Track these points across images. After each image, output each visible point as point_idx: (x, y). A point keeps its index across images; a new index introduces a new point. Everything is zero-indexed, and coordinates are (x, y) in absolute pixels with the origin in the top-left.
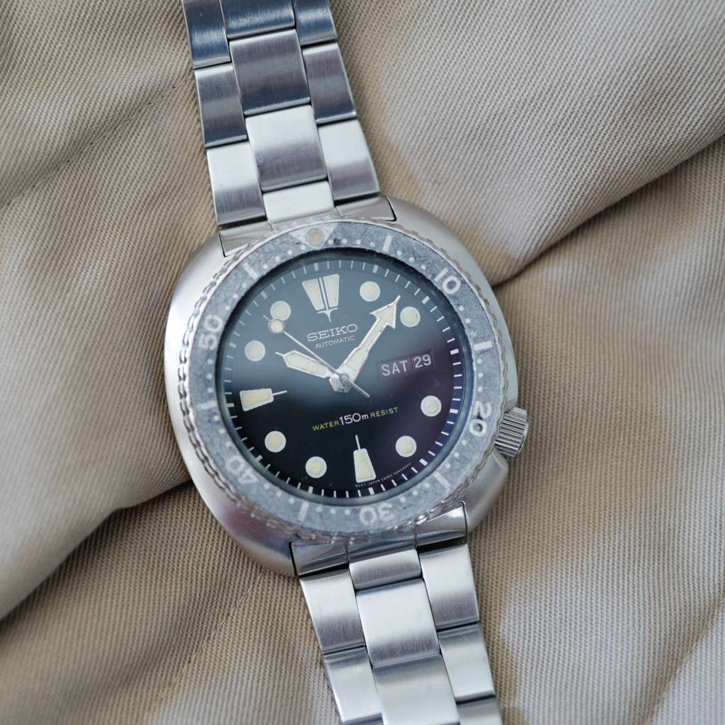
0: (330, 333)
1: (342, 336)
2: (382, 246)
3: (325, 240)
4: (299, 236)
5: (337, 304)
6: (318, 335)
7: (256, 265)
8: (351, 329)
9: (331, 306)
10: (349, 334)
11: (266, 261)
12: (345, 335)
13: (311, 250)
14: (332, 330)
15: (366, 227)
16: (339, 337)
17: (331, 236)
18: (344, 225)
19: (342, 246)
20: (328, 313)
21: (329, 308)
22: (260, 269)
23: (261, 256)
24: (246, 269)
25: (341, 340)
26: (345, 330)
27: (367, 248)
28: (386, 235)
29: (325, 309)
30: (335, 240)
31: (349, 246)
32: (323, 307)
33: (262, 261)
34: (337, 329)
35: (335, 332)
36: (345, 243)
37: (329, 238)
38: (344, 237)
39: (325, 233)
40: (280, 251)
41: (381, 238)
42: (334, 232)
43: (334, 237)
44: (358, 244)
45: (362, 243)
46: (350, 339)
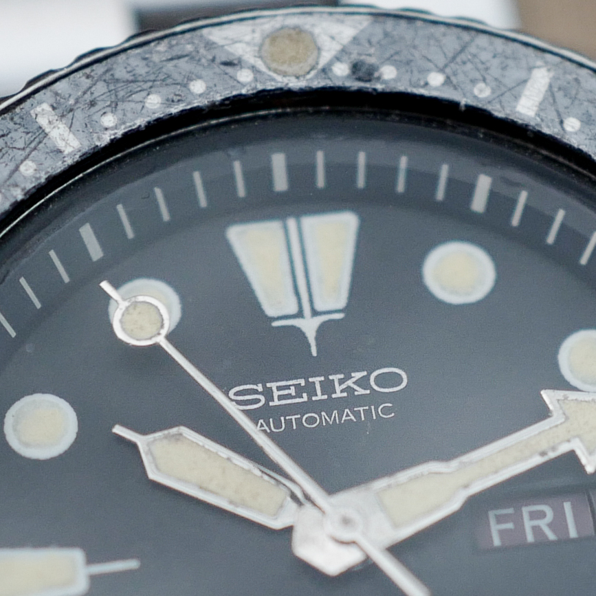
0: (310, 389)
1: (352, 400)
2: (517, 98)
3: (323, 62)
4: (235, 42)
5: (341, 302)
6: (268, 394)
7: (79, 114)
8: (383, 380)
9: (319, 307)
10: (375, 398)
11: (114, 106)
12: (361, 400)
13: (270, 86)
14: (317, 380)
15: (466, 36)
16: (340, 404)
17: (344, 51)
18: (390, 24)
19: (379, 87)
20: (310, 326)
21: (315, 313)
22: (90, 126)
23: (100, 88)
24: (43, 121)
25: (348, 415)
26: (363, 383)
27: (463, 101)
28: (530, 69)
29: (300, 314)
30: (355, 67)
31: (402, 87)
32: (293, 309)
33: (100, 105)
34: (335, 378)
35: (328, 387)
36: (389, 77)
37: (338, 59)
38: (390, 60)
39: (324, 41)
40: (166, 80)
41: (514, 75)
42: (355, 40)
43: (354, 57)
44: (434, 84)
45: (448, 81)
46: (378, 412)
